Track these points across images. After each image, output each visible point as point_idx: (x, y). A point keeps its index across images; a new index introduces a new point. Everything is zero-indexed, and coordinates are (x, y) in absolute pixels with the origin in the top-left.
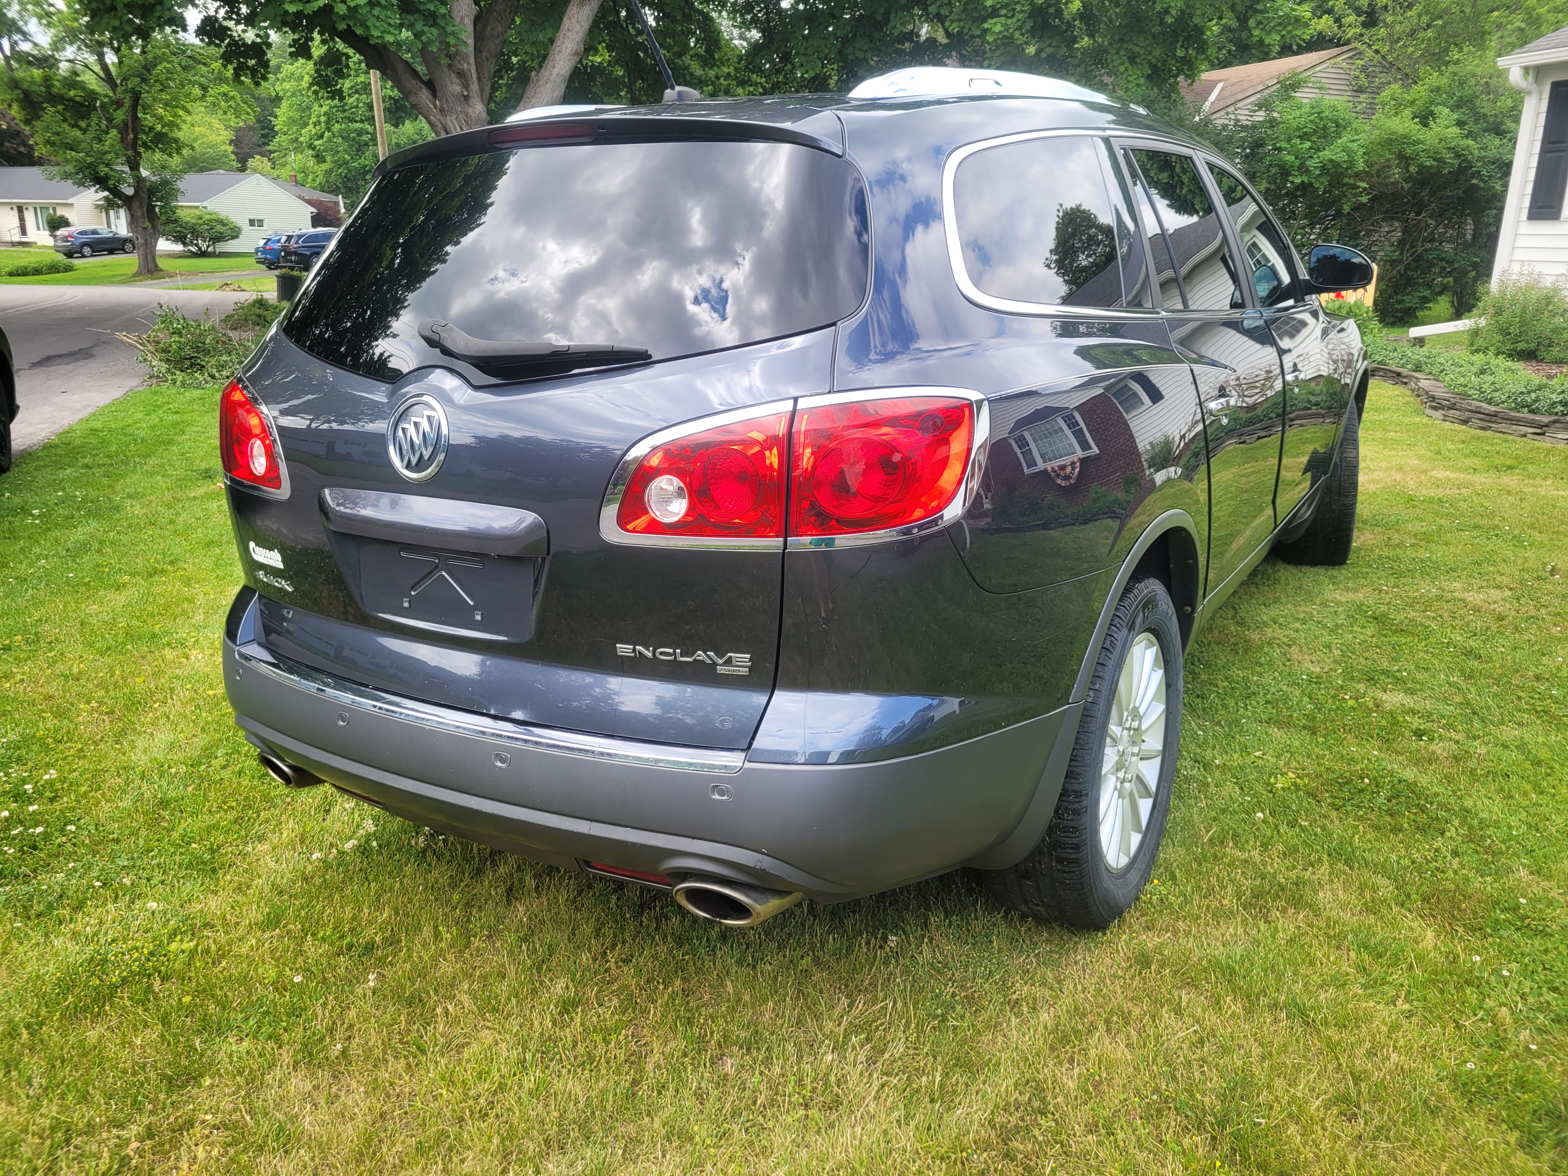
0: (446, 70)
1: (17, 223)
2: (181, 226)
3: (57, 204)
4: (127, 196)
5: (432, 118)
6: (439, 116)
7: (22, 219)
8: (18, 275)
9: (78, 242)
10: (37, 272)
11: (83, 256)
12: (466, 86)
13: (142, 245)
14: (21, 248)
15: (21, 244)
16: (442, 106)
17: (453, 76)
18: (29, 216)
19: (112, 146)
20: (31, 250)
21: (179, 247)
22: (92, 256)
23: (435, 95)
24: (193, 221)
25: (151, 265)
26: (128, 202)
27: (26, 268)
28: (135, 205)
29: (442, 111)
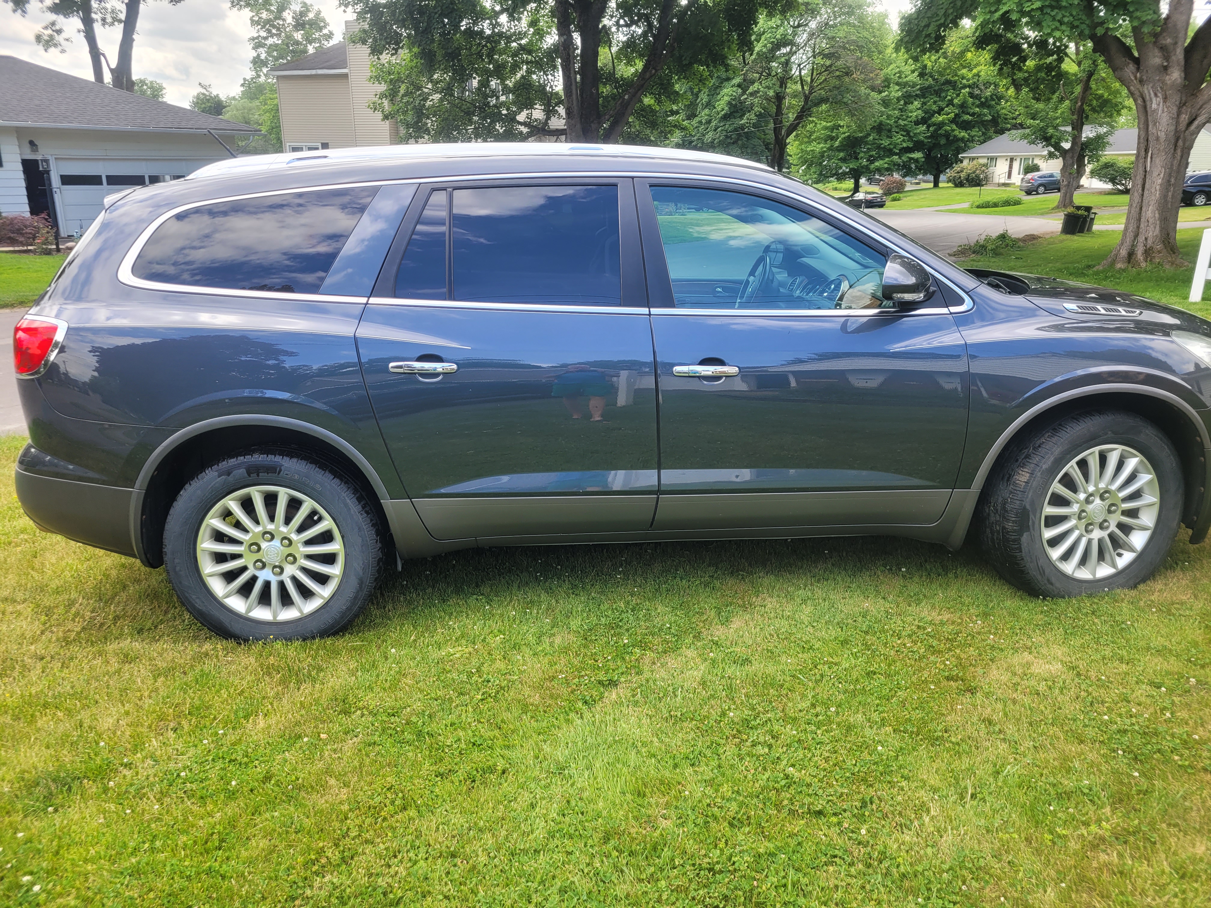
0: (1151, 45)
1: (1007, 169)
2: (1114, 170)
3: (1036, 156)
4: (1065, 150)
5: (1132, 88)
6: (1139, 86)
7: (1011, 167)
8: (983, 207)
9: (1036, 184)
10: (995, 205)
11: (1038, 194)
12: (1167, 58)
13: (1065, 186)
14: (1004, 188)
15: (1005, 185)
16: (1141, 77)
17: (1156, 50)
18: (1016, 165)
19: (1063, 113)
20: (1008, 189)
21: (1109, 186)
22: (1044, 193)
23: (1138, 69)
24: (1126, 166)
25: (1067, 201)
26: (1064, 153)
27: (989, 202)
28: (1068, 156)
29: (1141, 81)
